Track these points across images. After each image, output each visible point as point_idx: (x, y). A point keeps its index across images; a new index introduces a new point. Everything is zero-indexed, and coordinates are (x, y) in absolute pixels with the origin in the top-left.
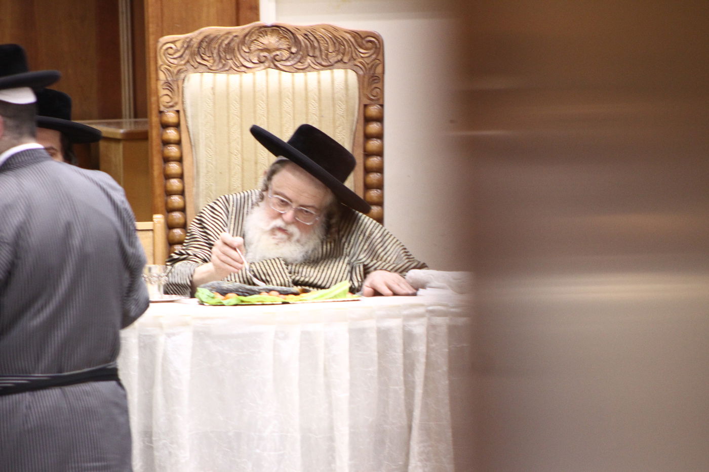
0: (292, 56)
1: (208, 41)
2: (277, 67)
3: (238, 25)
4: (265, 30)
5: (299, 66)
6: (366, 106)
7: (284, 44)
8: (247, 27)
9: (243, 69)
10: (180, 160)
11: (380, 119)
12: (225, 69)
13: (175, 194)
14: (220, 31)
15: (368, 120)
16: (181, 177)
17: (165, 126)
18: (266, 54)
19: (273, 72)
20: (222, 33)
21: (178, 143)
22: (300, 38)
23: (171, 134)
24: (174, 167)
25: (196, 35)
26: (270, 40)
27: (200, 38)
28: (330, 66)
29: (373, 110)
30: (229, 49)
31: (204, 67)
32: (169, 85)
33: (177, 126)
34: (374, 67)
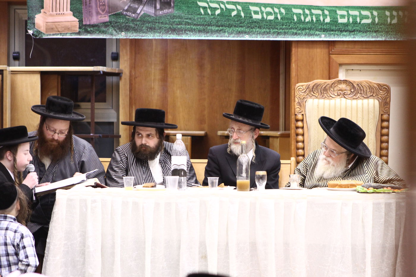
0: (352, 93)
1: (316, 86)
2: (345, 97)
3: (329, 79)
4: (340, 82)
5: (355, 97)
6: (382, 115)
7: (348, 88)
8: (333, 80)
9: (331, 98)
10: (303, 135)
11: (388, 121)
12: (323, 97)
13: (301, 149)
14: (321, 82)
15: (383, 121)
16: (303, 142)
17: (297, 120)
18: (341, 92)
19: (344, 99)
20: (322, 83)
21: (303, 128)
22: (355, 85)
23: (300, 124)
24: (300, 138)
25: (311, 83)
26: (343, 86)
27: (313, 84)
28: (368, 98)
29: (385, 117)
30: (325, 89)
31: (314, 97)
32: (299, 104)
33: (302, 121)
34: (386, 99)
